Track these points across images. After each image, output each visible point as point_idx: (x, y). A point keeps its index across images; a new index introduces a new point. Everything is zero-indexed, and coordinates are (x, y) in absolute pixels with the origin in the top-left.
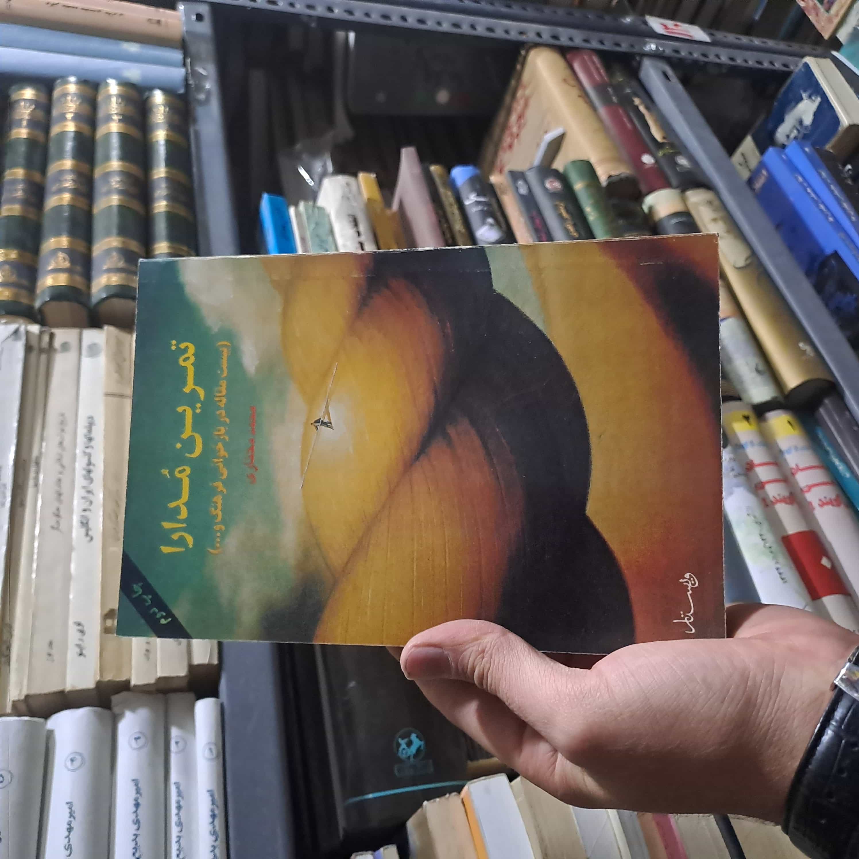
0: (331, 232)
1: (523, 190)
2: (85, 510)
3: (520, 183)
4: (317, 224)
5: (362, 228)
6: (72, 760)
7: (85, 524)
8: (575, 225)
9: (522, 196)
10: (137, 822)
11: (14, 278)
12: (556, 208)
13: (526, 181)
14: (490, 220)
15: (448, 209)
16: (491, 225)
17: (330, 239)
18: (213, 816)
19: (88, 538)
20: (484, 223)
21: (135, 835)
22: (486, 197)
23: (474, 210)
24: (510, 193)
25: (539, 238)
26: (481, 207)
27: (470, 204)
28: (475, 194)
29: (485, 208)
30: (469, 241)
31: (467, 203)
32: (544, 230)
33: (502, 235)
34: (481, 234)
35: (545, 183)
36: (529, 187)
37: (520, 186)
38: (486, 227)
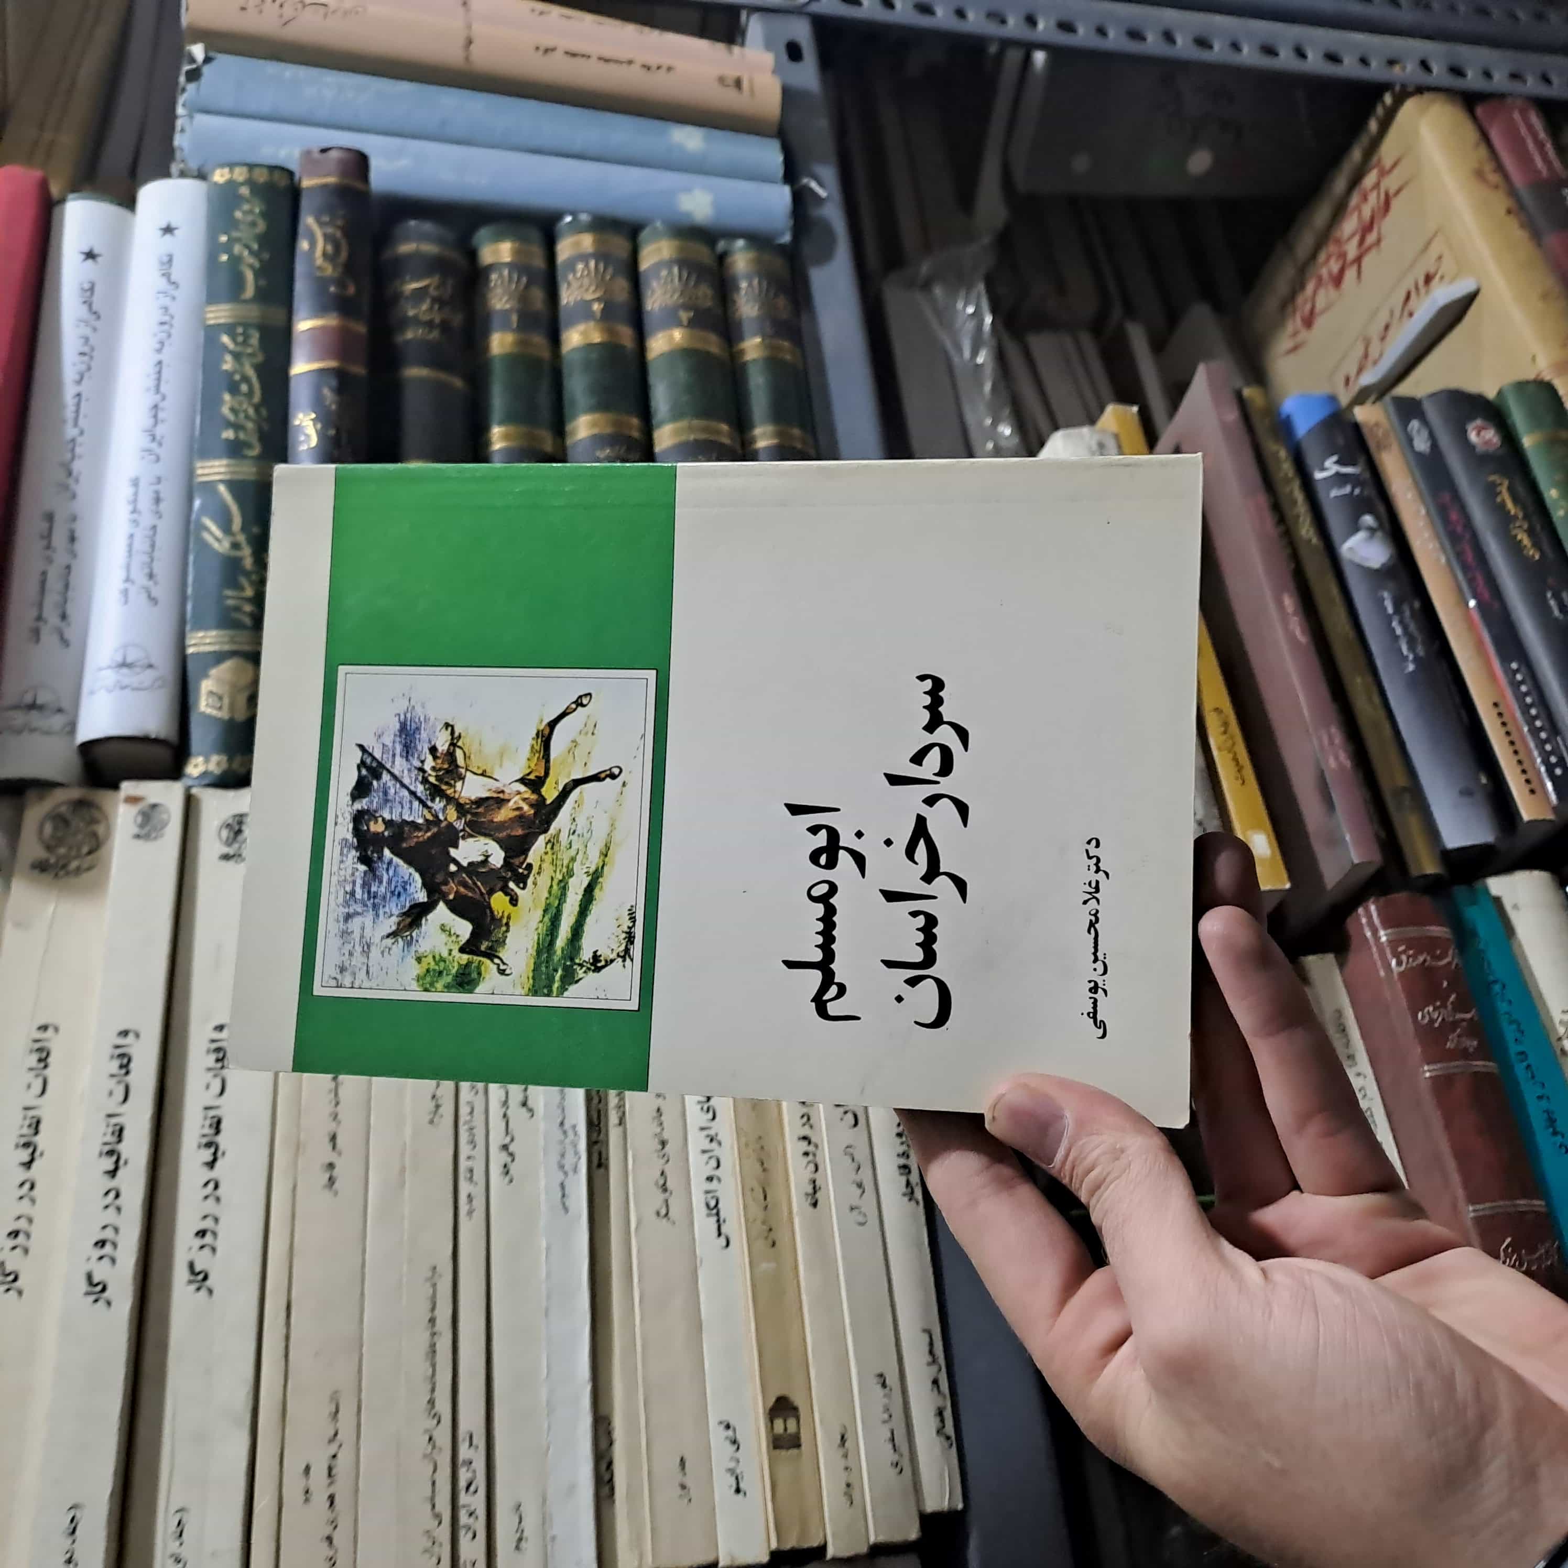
1: (1422, 444)
2: (710, 1179)
3: (1415, 424)
7: (714, 1209)
8: (1531, 532)
9: (1419, 455)
12: (1491, 492)
13: (1425, 422)
14: (1368, 519)
15: (1283, 490)
16: (1372, 530)
19: (723, 1241)
20: (1355, 529)
22: (1353, 464)
23: (1334, 493)
24: (1395, 447)
25: (1459, 555)
26: (1347, 489)
27: (1325, 479)
28: (1335, 458)
29: (1357, 491)
30: (1327, 563)
31: (1319, 475)
32: (1468, 536)
33: (1391, 556)
34: (1351, 549)
35: (1466, 431)
36: (1432, 436)
37: (1414, 433)
38: (1361, 535)
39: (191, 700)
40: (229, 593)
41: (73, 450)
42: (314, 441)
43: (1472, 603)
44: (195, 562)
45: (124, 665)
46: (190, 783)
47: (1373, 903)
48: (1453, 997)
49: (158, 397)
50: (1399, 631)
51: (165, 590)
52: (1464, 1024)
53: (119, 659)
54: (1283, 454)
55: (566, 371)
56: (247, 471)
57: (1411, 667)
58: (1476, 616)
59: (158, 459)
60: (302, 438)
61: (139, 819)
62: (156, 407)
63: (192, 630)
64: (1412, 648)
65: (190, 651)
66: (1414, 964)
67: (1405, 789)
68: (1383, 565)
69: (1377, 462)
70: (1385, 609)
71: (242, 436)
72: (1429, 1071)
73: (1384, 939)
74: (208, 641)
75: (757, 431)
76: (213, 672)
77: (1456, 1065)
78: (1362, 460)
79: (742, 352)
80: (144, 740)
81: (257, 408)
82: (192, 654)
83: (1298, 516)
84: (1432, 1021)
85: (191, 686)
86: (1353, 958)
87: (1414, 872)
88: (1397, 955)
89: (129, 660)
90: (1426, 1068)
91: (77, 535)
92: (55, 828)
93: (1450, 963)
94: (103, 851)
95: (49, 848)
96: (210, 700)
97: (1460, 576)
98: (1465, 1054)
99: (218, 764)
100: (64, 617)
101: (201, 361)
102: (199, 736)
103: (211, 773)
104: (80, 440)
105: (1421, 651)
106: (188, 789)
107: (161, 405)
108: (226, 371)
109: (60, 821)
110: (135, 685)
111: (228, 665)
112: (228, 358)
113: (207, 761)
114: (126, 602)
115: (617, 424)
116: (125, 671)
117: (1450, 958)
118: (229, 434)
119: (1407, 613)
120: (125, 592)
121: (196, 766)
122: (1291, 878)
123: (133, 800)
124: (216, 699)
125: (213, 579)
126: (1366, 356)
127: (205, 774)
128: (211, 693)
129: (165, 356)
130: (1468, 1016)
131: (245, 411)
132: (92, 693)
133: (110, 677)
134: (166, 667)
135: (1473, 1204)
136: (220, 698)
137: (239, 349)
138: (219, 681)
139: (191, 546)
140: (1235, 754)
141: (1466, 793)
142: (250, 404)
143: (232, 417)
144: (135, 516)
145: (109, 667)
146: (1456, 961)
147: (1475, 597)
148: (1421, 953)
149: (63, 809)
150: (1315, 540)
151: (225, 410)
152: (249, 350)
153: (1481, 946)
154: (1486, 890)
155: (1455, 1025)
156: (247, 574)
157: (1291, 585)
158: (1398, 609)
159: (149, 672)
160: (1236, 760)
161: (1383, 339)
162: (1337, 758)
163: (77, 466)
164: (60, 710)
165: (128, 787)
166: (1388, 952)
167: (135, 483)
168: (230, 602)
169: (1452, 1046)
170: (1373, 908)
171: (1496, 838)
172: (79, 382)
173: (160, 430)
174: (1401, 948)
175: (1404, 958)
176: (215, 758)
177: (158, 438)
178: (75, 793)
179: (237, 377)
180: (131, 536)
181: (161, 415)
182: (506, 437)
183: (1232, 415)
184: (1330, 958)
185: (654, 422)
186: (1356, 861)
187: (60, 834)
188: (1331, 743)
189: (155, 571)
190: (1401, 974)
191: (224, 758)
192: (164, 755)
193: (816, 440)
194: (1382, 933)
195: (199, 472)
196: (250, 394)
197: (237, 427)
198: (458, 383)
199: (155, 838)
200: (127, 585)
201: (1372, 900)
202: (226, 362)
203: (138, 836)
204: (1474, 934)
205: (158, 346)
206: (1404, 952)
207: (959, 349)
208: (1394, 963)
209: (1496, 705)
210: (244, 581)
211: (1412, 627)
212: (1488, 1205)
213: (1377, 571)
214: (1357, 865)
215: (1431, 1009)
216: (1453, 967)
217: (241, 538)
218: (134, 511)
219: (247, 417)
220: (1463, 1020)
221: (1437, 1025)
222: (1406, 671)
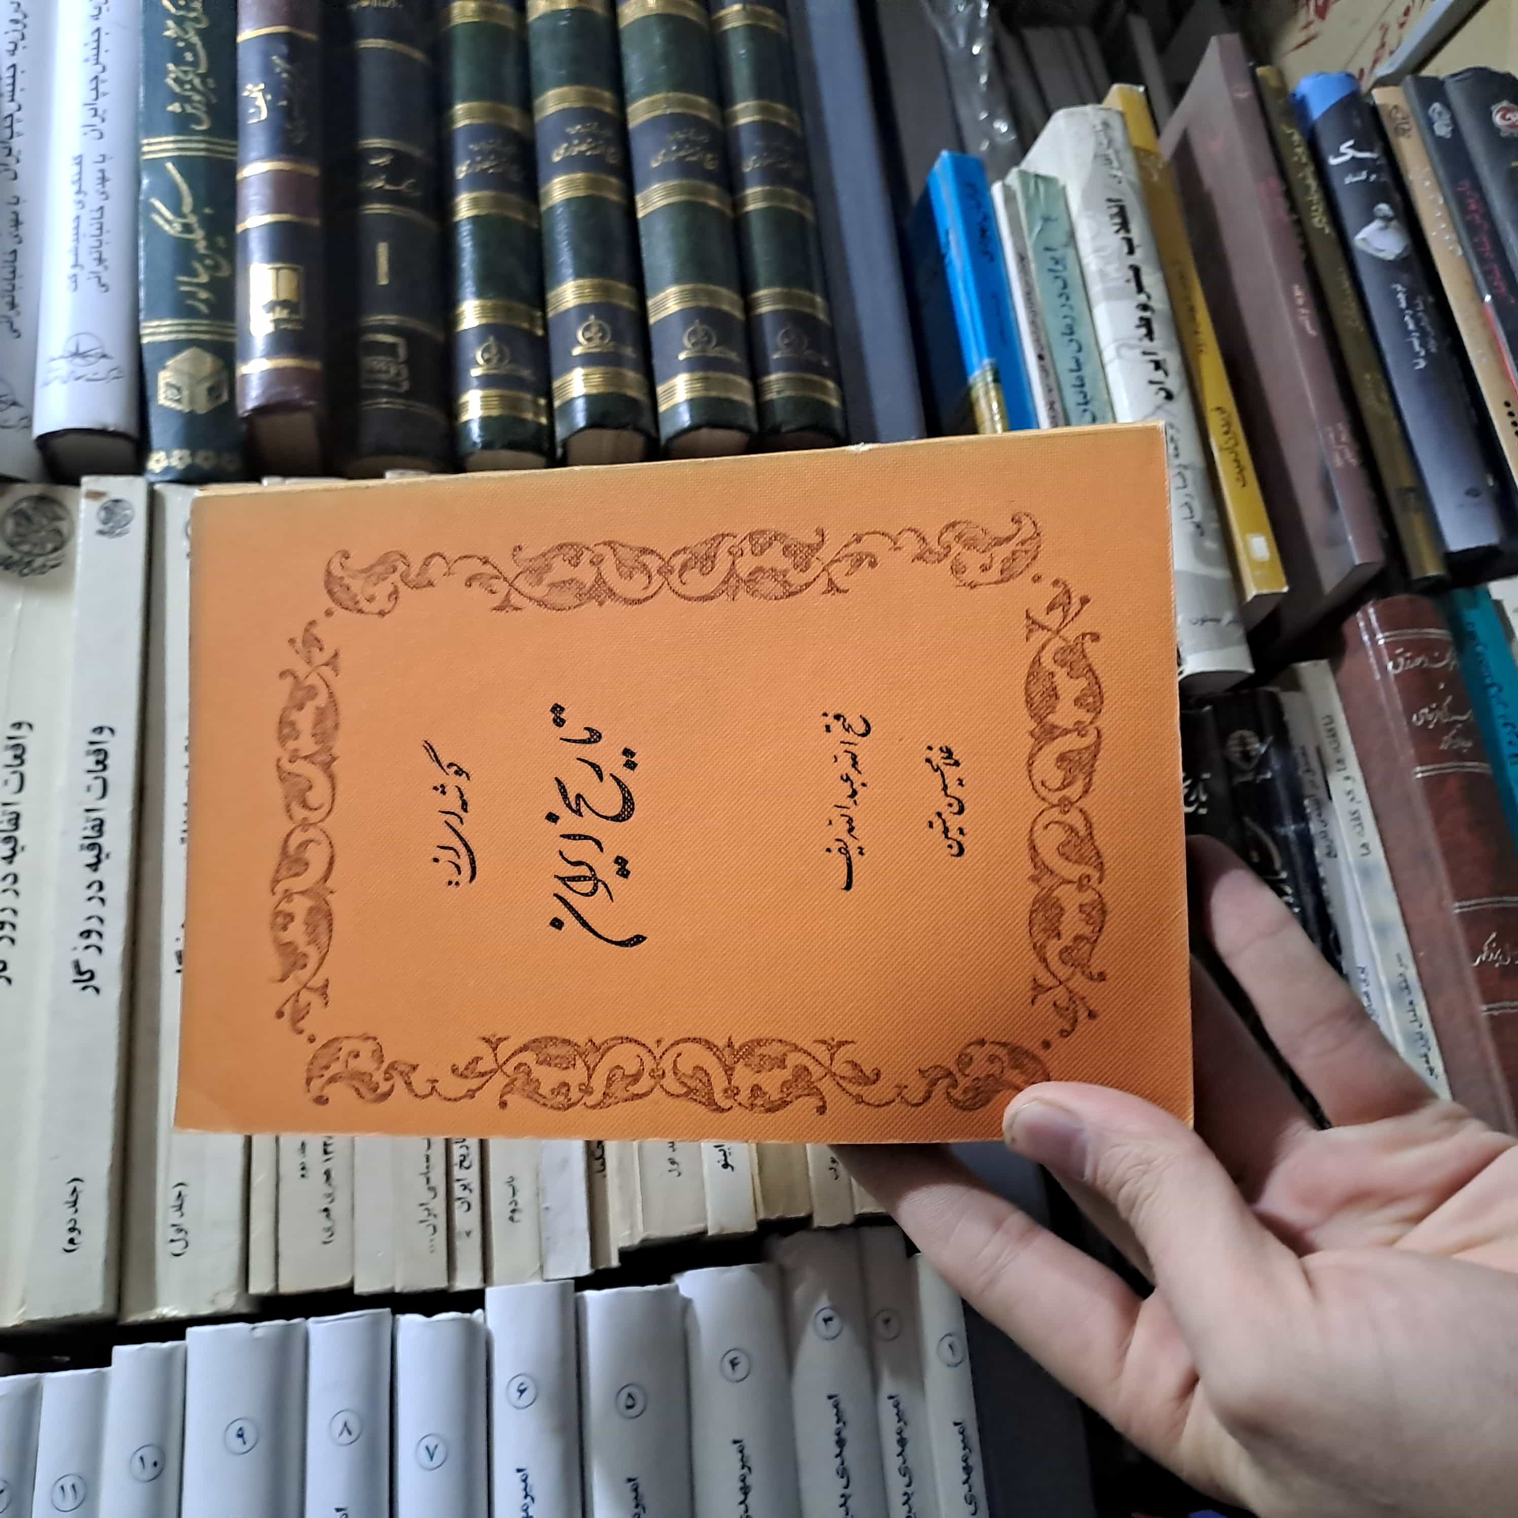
0: (1072, 236)
1: (1442, 129)
3: (1437, 106)
4: (1046, 219)
5: (1137, 231)
6: (734, 1364)
9: (1439, 140)
10: (843, 1473)
11: (506, 368)
12: (1512, 175)
13: (1447, 105)
14: (1384, 208)
15: (1296, 176)
16: (1386, 219)
17: (1071, 252)
18: (967, 1469)
20: (1370, 219)
21: (843, 1496)
22: (1371, 150)
23: (1349, 179)
24: (1414, 132)
25: (1476, 246)
26: (1363, 176)
27: (1338, 165)
28: (1351, 143)
29: (1373, 177)
30: (1338, 254)
31: (1333, 161)
32: (1486, 226)
33: (1406, 248)
34: (1364, 239)
35: (1491, 113)
36: (1454, 121)
37: (1435, 117)
38: (1376, 225)
39: (150, 392)
40: (185, 279)
41: (11, 126)
42: (264, 115)
43: (1488, 298)
44: (146, 244)
45: (76, 354)
46: (153, 479)
47: (1374, 605)
48: (1449, 699)
49: (99, 68)
50: (1411, 326)
51: (115, 274)
52: (1459, 726)
53: (73, 350)
54: (1297, 137)
55: (533, 42)
56: (196, 147)
57: (1422, 364)
58: (1491, 312)
59: (102, 136)
60: (252, 110)
61: (103, 514)
62: (96, 77)
63: (146, 320)
64: (1423, 345)
65: (145, 340)
66: (1412, 666)
67: (1410, 490)
68: (1398, 256)
69: (1395, 148)
70: (1397, 302)
71: (189, 109)
72: (1422, 772)
73: (1381, 642)
74: (163, 330)
75: (739, 106)
76: (170, 363)
77: (1449, 767)
78: (1379, 145)
79: (720, 21)
80: (102, 432)
81: (203, 77)
82: (149, 343)
83: (1311, 203)
84: (1427, 723)
85: (149, 377)
86: (1349, 663)
87: (1416, 575)
88: (1393, 658)
89: (82, 350)
90: (1418, 769)
91: (21, 218)
92: (18, 524)
93: (1447, 665)
94: (66, 549)
95: (12, 545)
96: (169, 393)
97: (1477, 269)
98: (1459, 756)
99: (180, 459)
100: (13, 305)
101: (141, 27)
102: (159, 430)
103: (174, 467)
104: (17, 115)
105: (1433, 347)
106: (151, 485)
107: (102, 76)
108: (168, 37)
109: (21, 516)
110: (90, 376)
111: (185, 354)
112: (170, 23)
113: (168, 456)
114: (76, 288)
115: (589, 97)
116: (78, 360)
117: (1449, 661)
118: (175, 107)
119: (1421, 307)
120: (74, 278)
121: (158, 461)
122: (1289, 581)
123: (94, 495)
124: (175, 391)
125: (166, 263)
126: (1383, 45)
127: (167, 470)
128: (169, 385)
129: (104, 22)
130: (1465, 718)
131: (190, 82)
132: (46, 384)
133: (63, 367)
134: (121, 357)
135: (1459, 901)
136: (179, 389)
137: (181, 13)
138: (177, 371)
139: (141, 227)
140: (1237, 454)
141: (1472, 493)
142: (199, 75)
143: (177, 89)
144: (80, 197)
145: (62, 357)
146: (1453, 663)
147: (1490, 293)
148: (1419, 655)
149: (24, 505)
150: (1327, 230)
151: (170, 81)
152: (192, 15)
153: (1479, 648)
154: (1488, 594)
155: (1450, 725)
156: (201, 258)
157: (1302, 273)
158: (1411, 305)
159: (103, 360)
160: (1237, 460)
161: (1402, 25)
162: (1342, 455)
163: (16, 143)
164: (14, 404)
165: (88, 482)
166: (1385, 652)
167: (79, 160)
168: (184, 288)
169: (1446, 748)
170: (1371, 611)
171: (1501, 542)
172: (13, 52)
173: (102, 104)
174: (1399, 651)
175: (1401, 660)
176: (177, 453)
177: (100, 112)
178: (36, 489)
179: (181, 44)
180: (78, 217)
181: (102, 88)
182: (470, 114)
183: (1245, 93)
184: (1324, 663)
185: (628, 96)
186: (1358, 562)
187: (22, 530)
188: (1338, 441)
189: (104, 256)
190: (1396, 676)
191: (186, 453)
192: (125, 449)
193: (802, 118)
194: (1379, 636)
195: (146, 149)
196: (195, 64)
197: (184, 100)
198: (418, 55)
199: (120, 534)
200: (76, 271)
201: (1371, 603)
202: (168, 29)
203: (101, 533)
204: (1472, 636)
205: (96, 12)
206: (1400, 655)
207: (952, 35)
208: (1390, 665)
209: (1507, 404)
210: (197, 266)
211: (1425, 322)
212: (1473, 902)
213: (1390, 261)
214: (1360, 565)
215: (1426, 710)
216: (1451, 668)
217: (192, 220)
218: (79, 192)
219: (194, 89)
220: (1460, 722)
221: (1431, 727)
222: (1418, 367)
